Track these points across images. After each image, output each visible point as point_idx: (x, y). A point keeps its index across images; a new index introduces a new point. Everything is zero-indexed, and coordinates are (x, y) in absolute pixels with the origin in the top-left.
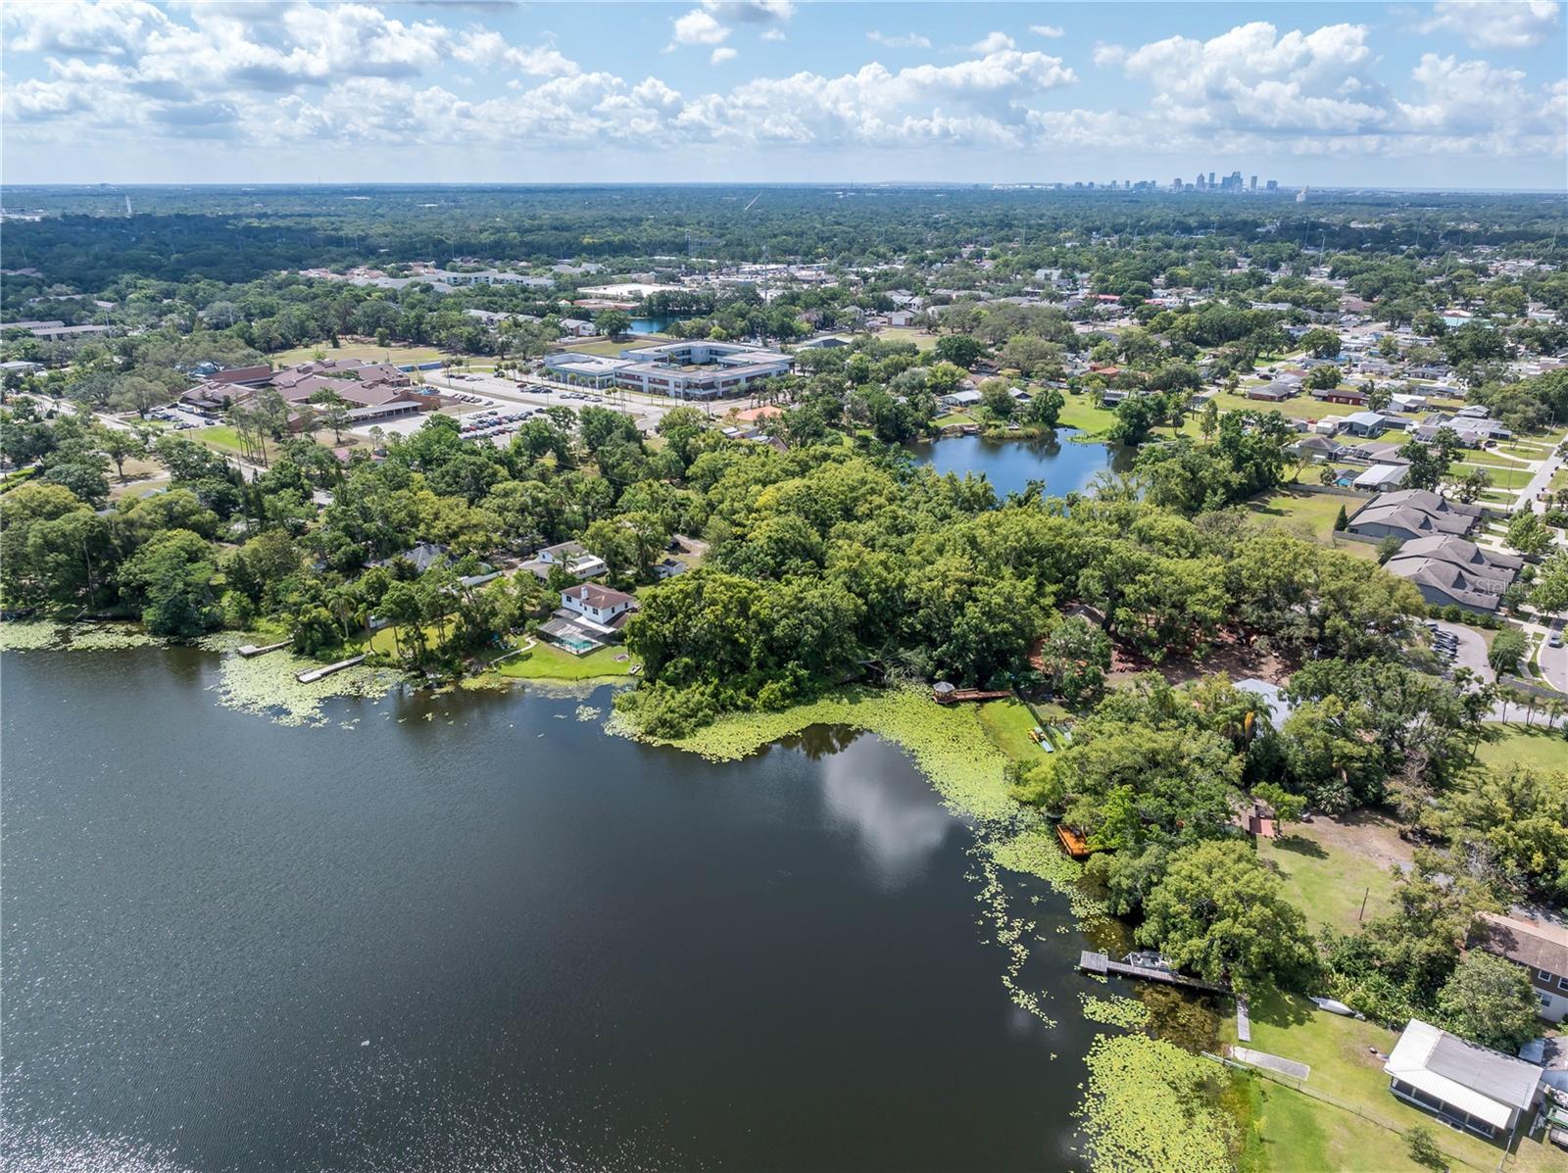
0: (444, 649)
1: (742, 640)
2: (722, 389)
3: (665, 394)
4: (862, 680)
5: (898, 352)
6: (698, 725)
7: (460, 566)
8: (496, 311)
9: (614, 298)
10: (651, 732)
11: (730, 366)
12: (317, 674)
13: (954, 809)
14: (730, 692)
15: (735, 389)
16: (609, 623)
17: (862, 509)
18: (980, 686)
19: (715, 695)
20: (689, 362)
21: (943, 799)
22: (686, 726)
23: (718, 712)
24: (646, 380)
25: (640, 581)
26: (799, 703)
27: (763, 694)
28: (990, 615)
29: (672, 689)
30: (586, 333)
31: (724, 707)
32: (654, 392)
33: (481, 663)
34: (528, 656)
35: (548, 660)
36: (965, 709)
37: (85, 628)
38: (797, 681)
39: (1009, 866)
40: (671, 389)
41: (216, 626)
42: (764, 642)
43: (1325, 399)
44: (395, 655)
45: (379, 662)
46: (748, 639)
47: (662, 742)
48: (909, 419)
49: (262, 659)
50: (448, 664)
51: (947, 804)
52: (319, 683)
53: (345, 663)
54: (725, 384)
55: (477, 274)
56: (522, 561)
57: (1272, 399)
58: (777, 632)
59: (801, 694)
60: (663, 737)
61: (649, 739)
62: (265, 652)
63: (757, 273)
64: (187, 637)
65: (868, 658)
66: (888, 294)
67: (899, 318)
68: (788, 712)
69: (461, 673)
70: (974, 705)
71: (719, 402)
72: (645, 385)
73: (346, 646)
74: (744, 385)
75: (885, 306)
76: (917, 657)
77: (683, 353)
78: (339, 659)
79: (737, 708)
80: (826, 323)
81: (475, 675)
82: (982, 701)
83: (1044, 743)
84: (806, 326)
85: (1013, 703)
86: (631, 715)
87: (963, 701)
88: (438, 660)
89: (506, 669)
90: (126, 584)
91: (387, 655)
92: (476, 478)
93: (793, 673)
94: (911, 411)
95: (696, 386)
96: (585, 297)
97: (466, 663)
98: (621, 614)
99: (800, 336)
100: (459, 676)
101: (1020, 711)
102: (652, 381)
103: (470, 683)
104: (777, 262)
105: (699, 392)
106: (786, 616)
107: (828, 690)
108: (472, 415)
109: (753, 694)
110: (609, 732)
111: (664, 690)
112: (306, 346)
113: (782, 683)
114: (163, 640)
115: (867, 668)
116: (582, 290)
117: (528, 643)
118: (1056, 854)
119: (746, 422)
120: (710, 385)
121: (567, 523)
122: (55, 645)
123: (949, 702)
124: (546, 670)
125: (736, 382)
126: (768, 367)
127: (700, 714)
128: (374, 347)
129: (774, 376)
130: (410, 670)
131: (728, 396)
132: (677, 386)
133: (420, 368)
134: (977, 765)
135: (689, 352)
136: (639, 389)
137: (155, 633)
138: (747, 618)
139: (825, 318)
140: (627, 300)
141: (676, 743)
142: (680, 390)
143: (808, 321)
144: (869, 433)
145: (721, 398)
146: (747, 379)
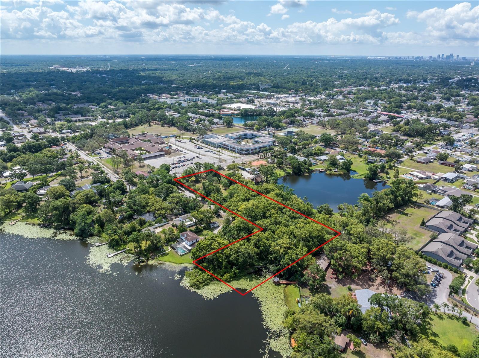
0: (145, 250)
1: (221, 260)
2: (251, 151)
3: (234, 151)
4: (255, 273)
6: (205, 285)
7: (157, 221)
8: (196, 114)
9: (232, 109)
10: (192, 286)
11: (256, 142)
12: (112, 255)
13: (265, 325)
14: (216, 275)
15: (254, 151)
16: (191, 246)
17: (268, 214)
18: (287, 279)
19: (211, 276)
20: (246, 138)
21: (263, 321)
22: (201, 285)
23: (212, 281)
25: (205, 228)
26: (235, 280)
27: (225, 277)
28: (292, 260)
29: (200, 272)
30: (220, 123)
31: (214, 279)
32: (231, 150)
33: (155, 255)
34: (167, 254)
35: (172, 256)
36: (282, 286)
37: (61, 232)
38: (235, 273)
39: (273, 349)
40: (236, 151)
41: (92, 235)
42: (227, 261)
43: (442, 164)
44: (133, 251)
45: (129, 252)
46: (222, 260)
47: (194, 290)
48: (302, 168)
49: (101, 248)
50: (146, 255)
51: (264, 323)
52: (112, 258)
53: (120, 252)
55: (196, 98)
56: (176, 218)
57: (424, 163)
58: (231, 258)
59: (236, 277)
60: (194, 288)
61: (191, 288)
62: (102, 245)
64: (84, 238)
65: (259, 265)
66: (314, 111)
67: (315, 121)
68: (231, 282)
69: (149, 258)
70: (284, 286)
71: (250, 156)
72: (229, 148)
73: (122, 246)
74: (258, 150)
75: (312, 116)
76: (272, 268)
77: (244, 135)
78: (119, 250)
79: (217, 280)
80: (292, 123)
81: (153, 259)
82: (287, 284)
83: (299, 304)
84: (284, 125)
85: (296, 287)
86: (189, 279)
87: (282, 284)
88: (144, 254)
89: (161, 258)
90: (72, 221)
91: (132, 250)
92: (167, 191)
93: (234, 271)
94: (304, 164)
95: (243, 150)
96: (224, 108)
97: (151, 255)
98: (195, 243)
99: (282, 128)
100: (148, 260)
101: (297, 290)
102: (231, 147)
103: (150, 262)
105: (244, 152)
106: (234, 254)
107: (245, 276)
108: (178, 157)
109: (222, 276)
110: (181, 285)
111: (198, 272)
112: (142, 125)
113: (231, 274)
114: (78, 238)
115: (258, 268)
116: (224, 106)
117: (168, 249)
118: (288, 346)
119: (254, 166)
120: (248, 150)
121: (189, 207)
122: (53, 237)
123: (278, 284)
124: (171, 260)
125: (256, 149)
126: (267, 143)
127: (206, 282)
128: (160, 126)
129: (268, 147)
130: (136, 256)
131: (253, 154)
132: (238, 150)
133: (170, 137)
134: (277, 309)
135: (246, 135)
136: (228, 149)
137: (77, 236)
138: (223, 254)
139: (291, 121)
140: (235, 110)
141: (197, 291)
143: (286, 123)
144: (290, 171)
145: (250, 154)
146: (259, 148)
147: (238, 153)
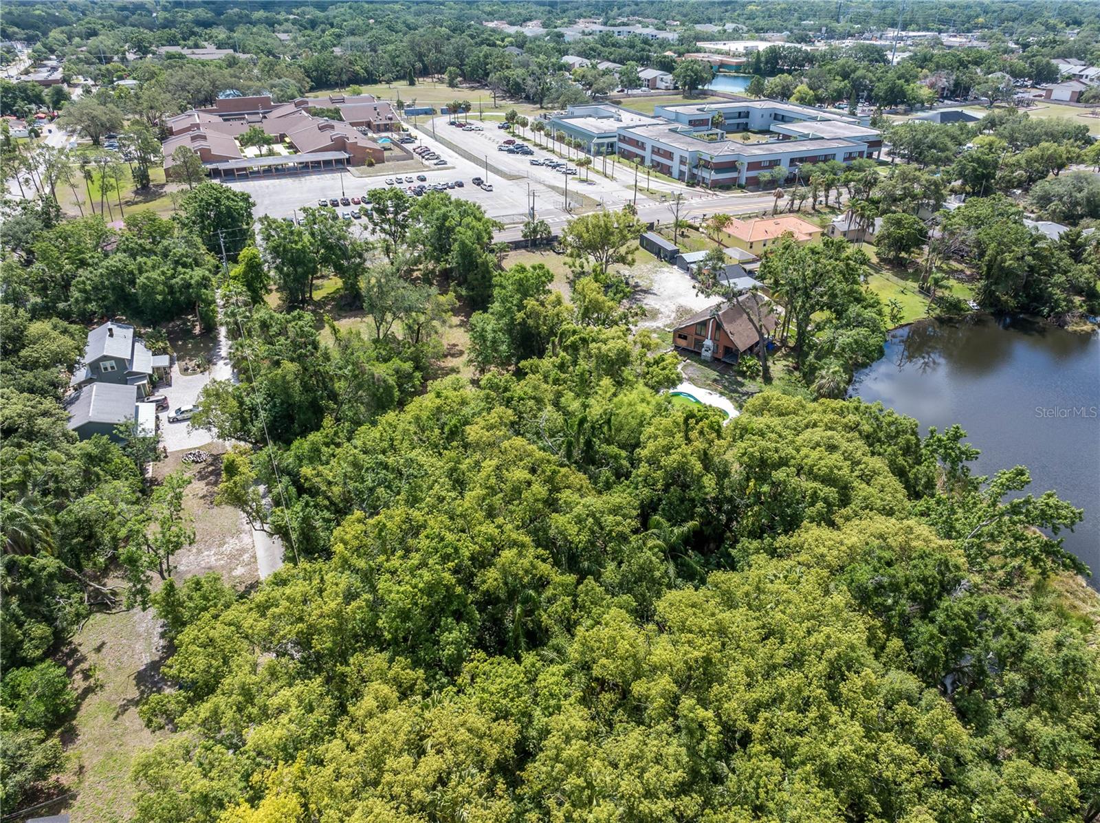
2: (745, 174)
3: (665, 171)
5: (1054, 137)
9: (725, 53)
11: (786, 138)
15: (765, 175)
20: (745, 128)
24: (649, 149)
30: (663, 85)
40: (675, 165)
48: (1059, 278)
54: (753, 166)
55: (621, 29)
63: (901, 39)
66: (1054, 62)
67: (1062, 91)
71: (737, 194)
72: (647, 154)
74: (783, 170)
75: (1045, 75)
77: (740, 115)
80: (959, 91)
84: (925, 92)
95: (707, 165)
96: (698, 50)
99: (912, 104)
102: (656, 151)
104: (928, 30)
105: (711, 176)
116: (699, 44)
119: (738, 242)
120: (731, 166)
125: (774, 163)
126: (834, 144)
129: (839, 162)
131: (754, 185)
132: (682, 162)
135: (747, 115)
136: (642, 161)
139: (957, 84)
140: (737, 56)
142: (685, 169)
143: (932, 86)
144: (965, 294)
145: (741, 187)
146: (792, 161)
147: (681, 177)
